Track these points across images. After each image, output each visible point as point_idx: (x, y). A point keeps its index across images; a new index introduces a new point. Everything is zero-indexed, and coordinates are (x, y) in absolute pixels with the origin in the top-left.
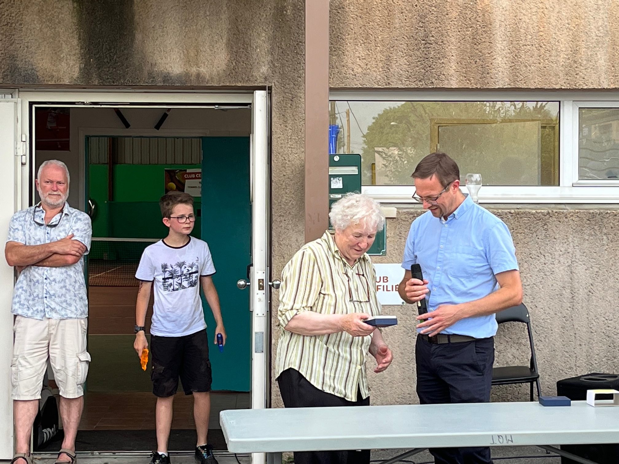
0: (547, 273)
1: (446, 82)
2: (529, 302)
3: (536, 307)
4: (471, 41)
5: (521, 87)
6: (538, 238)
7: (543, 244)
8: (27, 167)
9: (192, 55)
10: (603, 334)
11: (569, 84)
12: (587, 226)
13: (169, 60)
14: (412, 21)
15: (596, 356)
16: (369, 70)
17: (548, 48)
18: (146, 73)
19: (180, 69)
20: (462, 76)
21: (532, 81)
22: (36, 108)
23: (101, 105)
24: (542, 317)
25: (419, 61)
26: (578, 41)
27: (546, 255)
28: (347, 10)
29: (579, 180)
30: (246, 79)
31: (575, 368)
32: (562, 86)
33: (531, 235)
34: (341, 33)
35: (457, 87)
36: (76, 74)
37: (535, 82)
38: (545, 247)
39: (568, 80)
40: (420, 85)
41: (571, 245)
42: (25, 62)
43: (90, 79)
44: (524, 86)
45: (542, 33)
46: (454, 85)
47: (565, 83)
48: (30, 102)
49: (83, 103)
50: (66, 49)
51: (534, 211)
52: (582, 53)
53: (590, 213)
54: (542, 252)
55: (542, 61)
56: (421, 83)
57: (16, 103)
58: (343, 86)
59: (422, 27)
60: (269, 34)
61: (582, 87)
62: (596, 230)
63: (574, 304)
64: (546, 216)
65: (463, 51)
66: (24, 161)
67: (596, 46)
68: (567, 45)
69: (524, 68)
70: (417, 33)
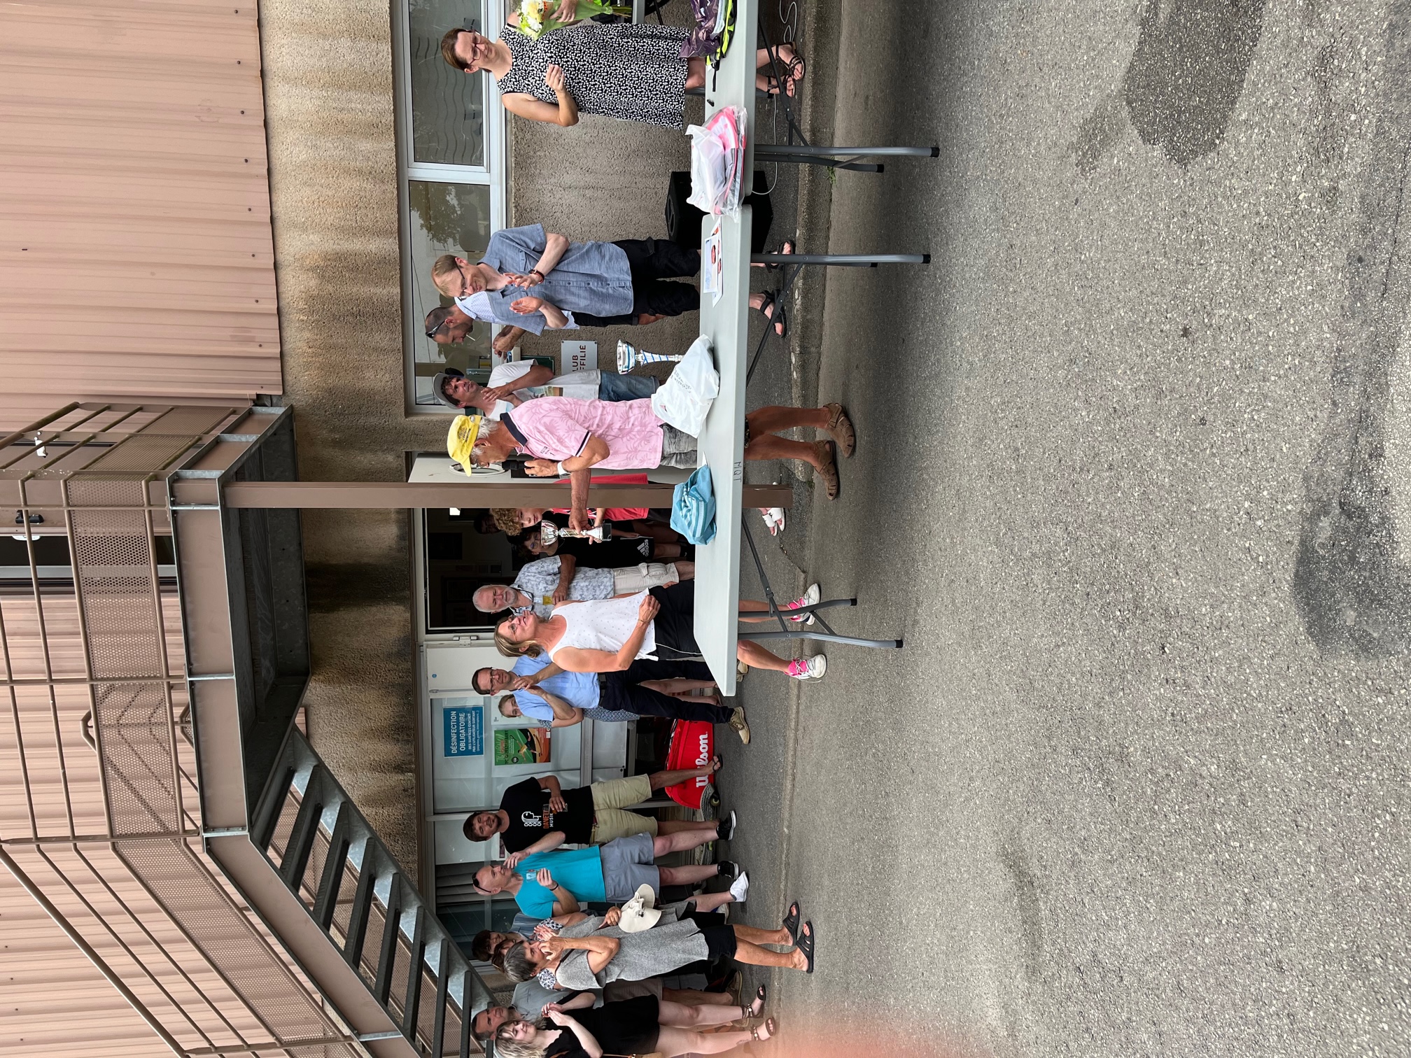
1: (395, 297)
4: (355, 273)
10: (627, 161)
12: (527, 171)
13: (385, 536)
14: (339, 327)
15: (646, 168)
16: (387, 368)
17: (358, 198)
18: (397, 554)
20: (389, 282)
22: (430, 627)
23: (426, 581)
25: (376, 322)
26: (349, 169)
27: (554, 211)
28: (331, 385)
29: (483, 166)
32: (394, 188)
35: (399, 287)
36: (402, 608)
37: (392, 214)
38: (547, 211)
39: (388, 182)
40: (398, 321)
41: (544, 186)
42: (393, 645)
43: (405, 597)
44: (396, 224)
46: (397, 290)
47: (391, 185)
48: (426, 633)
49: (426, 595)
50: (380, 616)
52: (361, 165)
53: (515, 166)
54: (551, 214)
55: (371, 205)
57: (428, 647)
58: (402, 391)
59: (344, 318)
60: (359, 453)
61: (395, 168)
62: (531, 162)
63: (599, 186)
64: (518, 210)
65: (365, 281)
66: (475, 638)
67: (353, 151)
69: (379, 223)
70: (350, 323)
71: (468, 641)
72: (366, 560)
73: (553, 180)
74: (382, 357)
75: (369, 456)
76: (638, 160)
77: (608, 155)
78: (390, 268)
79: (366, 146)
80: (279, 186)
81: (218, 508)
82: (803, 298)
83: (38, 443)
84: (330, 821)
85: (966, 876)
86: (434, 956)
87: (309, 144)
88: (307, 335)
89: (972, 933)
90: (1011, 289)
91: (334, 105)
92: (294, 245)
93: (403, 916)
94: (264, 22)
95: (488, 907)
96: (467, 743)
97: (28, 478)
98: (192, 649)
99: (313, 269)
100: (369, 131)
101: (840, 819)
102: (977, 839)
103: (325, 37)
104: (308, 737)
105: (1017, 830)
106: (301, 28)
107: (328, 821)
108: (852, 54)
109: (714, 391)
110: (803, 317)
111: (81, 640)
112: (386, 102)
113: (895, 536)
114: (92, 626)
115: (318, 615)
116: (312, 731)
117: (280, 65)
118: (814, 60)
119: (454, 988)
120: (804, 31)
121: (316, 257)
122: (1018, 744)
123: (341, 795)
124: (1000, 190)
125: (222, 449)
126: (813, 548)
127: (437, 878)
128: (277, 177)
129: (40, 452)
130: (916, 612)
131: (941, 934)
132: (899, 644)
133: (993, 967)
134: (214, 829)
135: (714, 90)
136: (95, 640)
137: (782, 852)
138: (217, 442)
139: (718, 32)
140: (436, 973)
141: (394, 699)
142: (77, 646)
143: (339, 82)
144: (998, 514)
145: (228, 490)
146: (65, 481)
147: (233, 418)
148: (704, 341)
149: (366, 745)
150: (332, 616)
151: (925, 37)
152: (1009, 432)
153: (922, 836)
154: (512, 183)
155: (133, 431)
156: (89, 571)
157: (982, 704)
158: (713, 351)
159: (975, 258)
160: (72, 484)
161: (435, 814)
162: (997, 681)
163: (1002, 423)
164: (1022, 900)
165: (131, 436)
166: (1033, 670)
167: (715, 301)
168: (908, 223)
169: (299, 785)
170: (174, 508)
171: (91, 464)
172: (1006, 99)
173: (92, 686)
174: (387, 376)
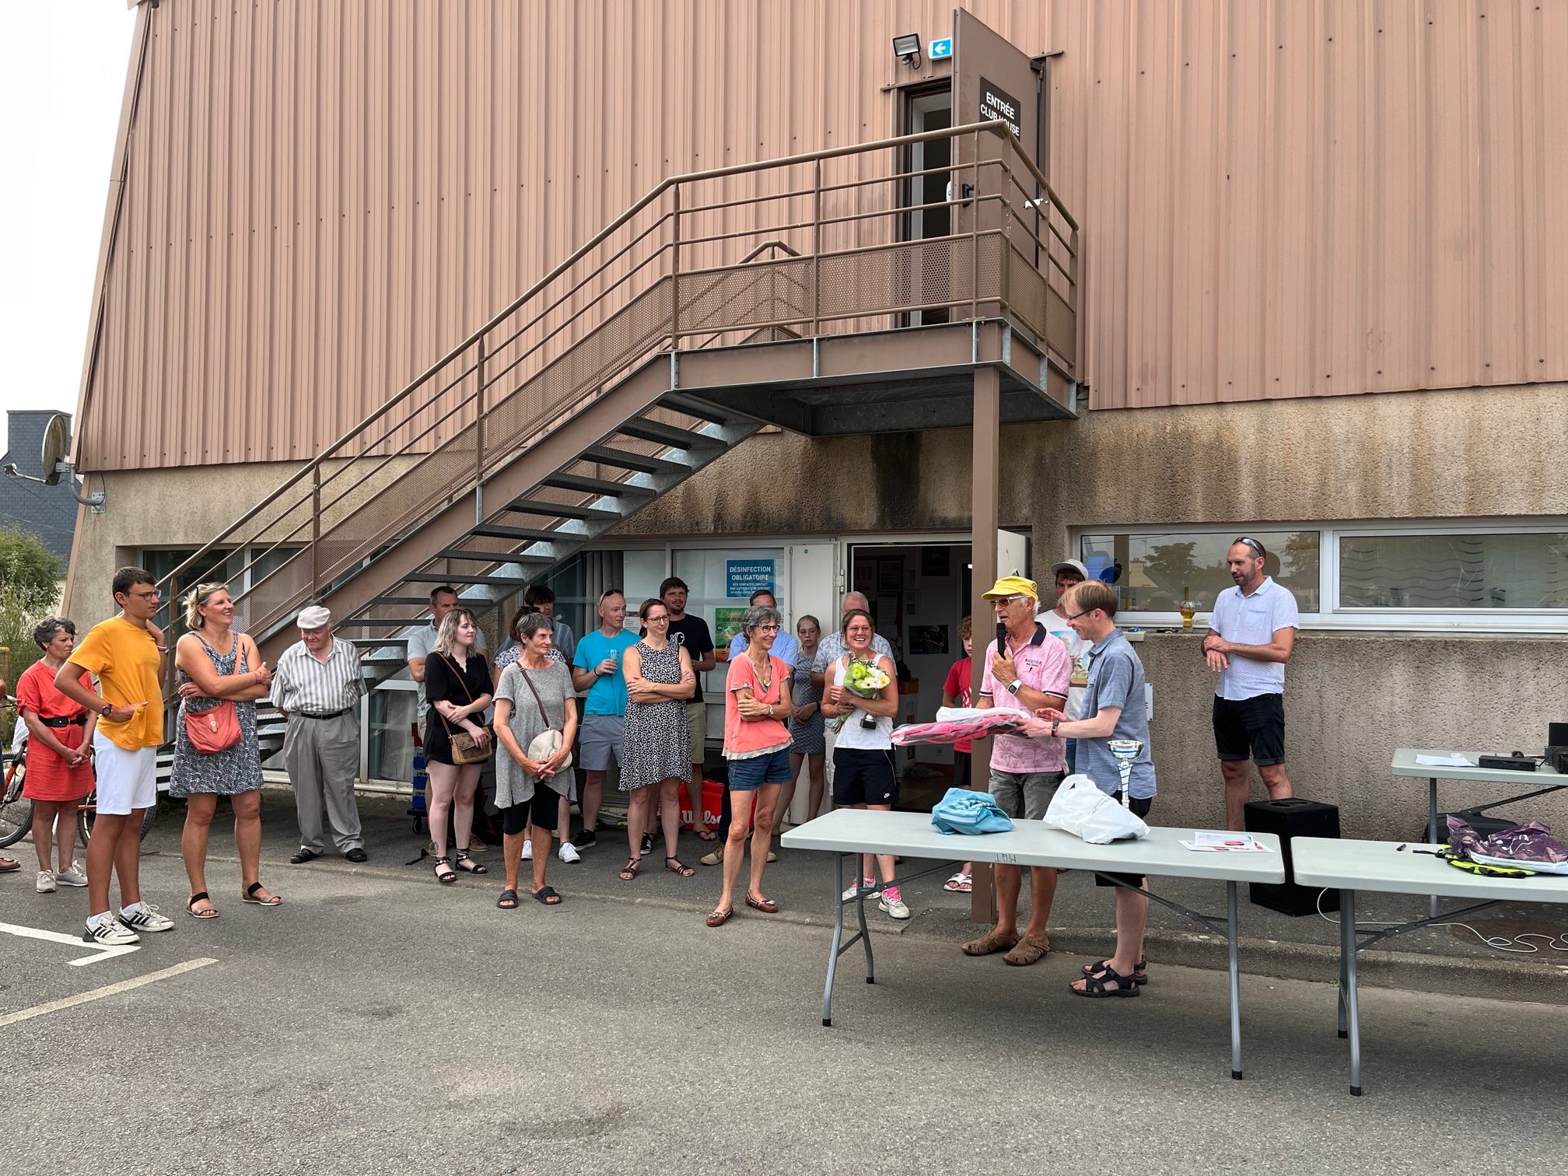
1: (1193, 516)
4: (1216, 478)
5: (1266, 519)
9: (966, 501)
10: (1355, 759)
11: (1316, 515)
12: (1337, 652)
13: (947, 506)
14: (1160, 463)
15: (1348, 780)
16: (1119, 509)
17: (1295, 481)
18: (927, 518)
19: (956, 513)
20: (1208, 511)
21: (1278, 514)
22: (854, 548)
23: (902, 545)
25: (1166, 499)
26: (1327, 474)
28: (1099, 455)
29: (1341, 607)
30: (1010, 520)
32: (1309, 517)
34: (1093, 477)
35: (1203, 521)
36: (874, 521)
37: (1281, 515)
39: (1315, 511)
40: (1167, 520)
41: (1320, 670)
42: (837, 512)
43: (886, 524)
44: (1270, 519)
45: (1288, 468)
46: (1200, 518)
47: (1312, 514)
48: (846, 544)
49: (889, 544)
50: (867, 501)
52: (1331, 485)
53: (1342, 640)
55: (1289, 494)
57: (836, 545)
58: (1095, 523)
59: (1169, 468)
61: (1330, 518)
62: (1347, 657)
63: (1324, 729)
65: (1208, 488)
67: (1346, 477)
68: (1315, 478)
69: (1270, 502)
70: (1164, 473)
71: (839, 584)
72: (922, 488)
73: (1328, 679)
74: (1130, 503)
75: (1027, 491)
76: (1357, 772)
77: (1360, 739)
78: (1224, 512)
79: (1353, 489)
80: (1304, 407)
81: (974, 362)
82: (1200, 944)
83: (1037, 202)
84: (674, 456)
85: (598, 1072)
86: (541, 550)
87: (1351, 435)
88: (1151, 432)
89: (543, 1074)
90: (1198, 1158)
91: (1394, 460)
92: (1243, 424)
93: (581, 522)
94: (1479, 392)
95: (579, 599)
96: (739, 582)
97: (1003, 201)
98: (842, 340)
99: (1218, 438)
100: (1370, 494)
101: (650, 955)
102: (634, 1085)
103: (1469, 450)
104: (755, 435)
105: (643, 1123)
106: (1476, 427)
107: (674, 455)
108: (1477, 1012)
109: (1091, 837)
110: (1178, 943)
111: (853, 248)
112: (1402, 509)
113: (939, 1026)
114: (866, 257)
115: (869, 443)
116: (759, 439)
117: (1434, 407)
118: (1470, 969)
119: (510, 569)
120: (1504, 959)
121: (1232, 441)
122: (727, 1130)
123: (698, 466)
124: (1308, 1154)
125: (1030, 359)
126: (928, 943)
127: (611, 551)
128: (1313, 405)
129: (1028, 204)
130: (860, 1041)
131: (542, 1045)
132: (827, 1023)
133: (512, 1093)
134: (678, 361)
135: (1415, 852)
136: (852, 259)
137: (617, 895)
138: (1039, 356)
139: (1472, 857)
140: (524, 553)
141: (785, 514)
142: (847, 243)
143: (1420, 465)
144: (960, 1128)
145: (992, 368)
146: (1000, 233)
147: (1064, 367)
148: (1143, 829)
149: (743, 487)
150: (868, 458)
151: (1486, 1087)
152: (1045, 1144)
153: (635, 1033)
154: (1322, 636)
155: (1051, 283)
156: (917, 255)
157: (766, 1099)
158: (1132, 839)
159: (1234, 1124)
160: (998, 238)
161: (673, 550)
162: (789, 1114)
163: (1054, 1138)
164: (577, 1124)
165: (1045, 281)
166: (800, 1149)
167: (1184, 843)
168: (1279, 1060)
169: (710, 429)
170: (974, 325)
171: (1017, 251)
172: (1406, 1164)
173: (813, 258)
174: (1111, 508)
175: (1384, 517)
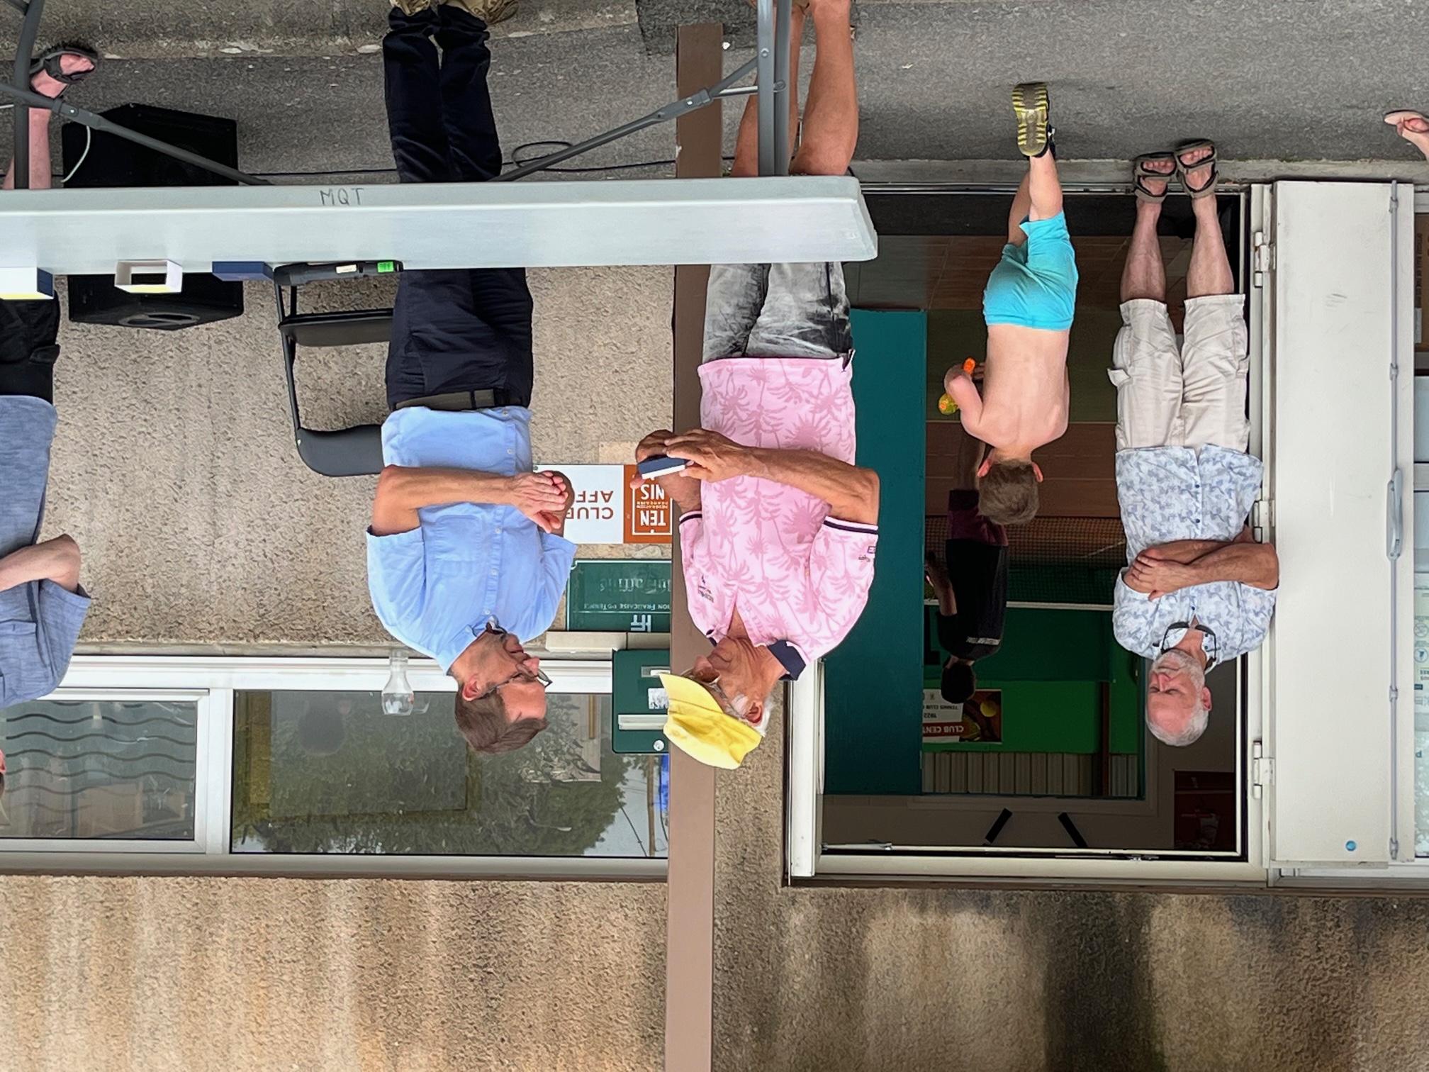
0: (259, 522)
1: (447, 891)
2: (296, 469)
3: (282, 459)
4: (400, 971)
5: (305, 881)
6: (276, 589)
7: (268, 578)
8: (1251, 736)
9: (933, 948)
10: (157, 406)
11: (212, 887)
12: (184, 613)
13: (979, 940)
14: (511, 1010)
15: (170, 364)
16: (596, 915)
17: (250, 956)
18: (1024, 915)
19: (959, 922)
20: (416, 902)
21: (283, 891)
22: (1234, 850)
23: (1110, 854)
24: (271, 439)
25: (499, 932)
26: (193, 969)
27: (262, 558)
28: (635, 1033)
29: (196, 702)
30: (831, 902)
31: (212, 342)
32: (226, 883)
33: (290, 596)
34: (649, 987)
35: (426, 883)
36: (1157, 913)
37: (277, 889)
38: (264, 572)
39: (215, 894)
40: (497, 886)
41: (213, 579)
42: (1253, 938)
43: (1130, 904)
44: (298, 882)
45: (263, 984)
46: (432, 888)
47: (220, 888)
48: (1246, 861)
49: (1144, 858)
50: (1177, 963)
51: (284, 641)
52: (185, 945)
53: (177, 637)
54: (270, 565)
55: (262, 931)
56: (496, 890)
57: (1272, 859)
58: (646, 886)
59: (492, 999)
60: (786, 986)
61: (188, 879)
62: (166, 604)
63: (209, 463)
64: (262, 633)
65: (415, 951)
66: (1258, 747)
67: (159, 960)
68: (214, 960)
69: (297, 916)
70: (502, 987)
71: (1264, 764)
72: (1037, 986)
74: (573, 926)
87: (149, 1044)
100: (118, 925)
121: (369, 1048)
143: (31, 979)
174: (612, 917)
175: (93, 879)
